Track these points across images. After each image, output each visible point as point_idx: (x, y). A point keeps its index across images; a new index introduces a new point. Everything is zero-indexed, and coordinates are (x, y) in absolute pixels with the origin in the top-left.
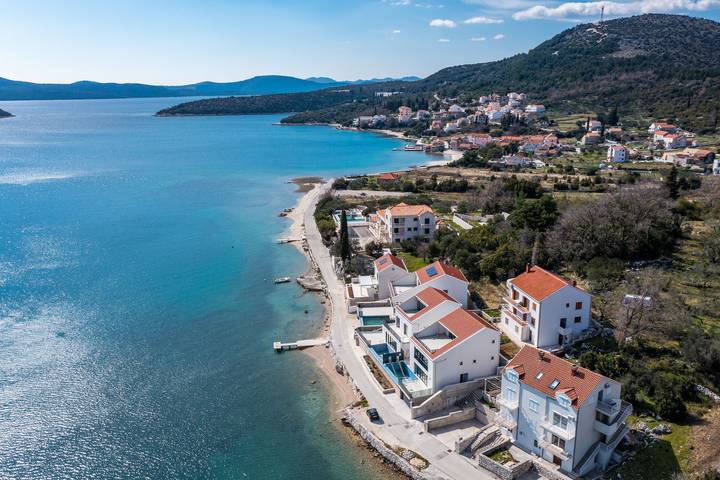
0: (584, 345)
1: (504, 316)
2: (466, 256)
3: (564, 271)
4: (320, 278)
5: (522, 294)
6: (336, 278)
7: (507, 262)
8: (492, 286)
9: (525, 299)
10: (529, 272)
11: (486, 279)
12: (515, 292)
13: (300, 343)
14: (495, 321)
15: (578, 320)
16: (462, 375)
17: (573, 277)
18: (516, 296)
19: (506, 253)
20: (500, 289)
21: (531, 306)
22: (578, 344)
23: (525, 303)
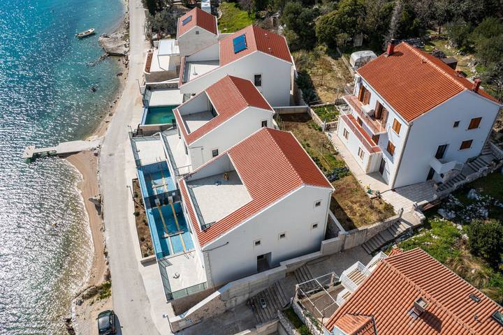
0: (472, 194)
1: (342, 124)
2: (297, 13)
3: (434, 38)
4: (127, 37)
5: (375, 98)
6: (144, 37)
7: (354, 24)
8: (329, 59)
9: (381, 108)
10: (392, 53)
11: (322, 48)
12: (363, 89)
13: (63, 148)
14: (328, 128)
15: (466, 145)
16: (259, 257)
17: (448, 48)
18: (364, 96)
19: (354, 11)
20: (340, 65)
21: (390, 122)
22: (463, 191)
23: (379, 114)
